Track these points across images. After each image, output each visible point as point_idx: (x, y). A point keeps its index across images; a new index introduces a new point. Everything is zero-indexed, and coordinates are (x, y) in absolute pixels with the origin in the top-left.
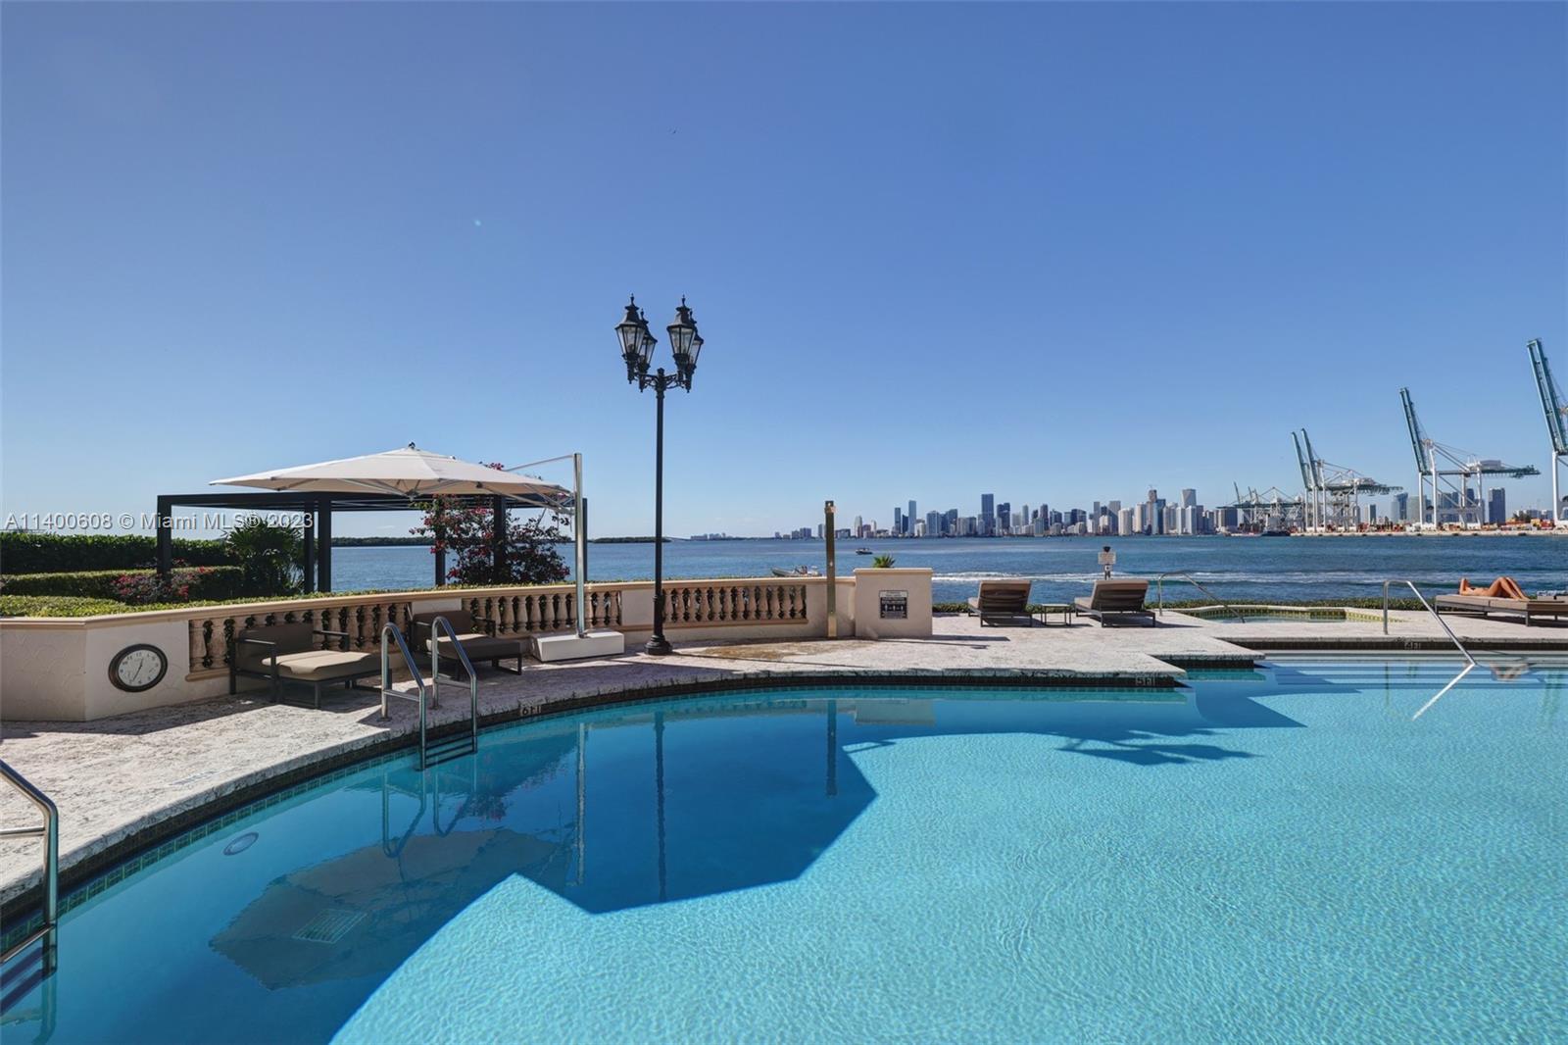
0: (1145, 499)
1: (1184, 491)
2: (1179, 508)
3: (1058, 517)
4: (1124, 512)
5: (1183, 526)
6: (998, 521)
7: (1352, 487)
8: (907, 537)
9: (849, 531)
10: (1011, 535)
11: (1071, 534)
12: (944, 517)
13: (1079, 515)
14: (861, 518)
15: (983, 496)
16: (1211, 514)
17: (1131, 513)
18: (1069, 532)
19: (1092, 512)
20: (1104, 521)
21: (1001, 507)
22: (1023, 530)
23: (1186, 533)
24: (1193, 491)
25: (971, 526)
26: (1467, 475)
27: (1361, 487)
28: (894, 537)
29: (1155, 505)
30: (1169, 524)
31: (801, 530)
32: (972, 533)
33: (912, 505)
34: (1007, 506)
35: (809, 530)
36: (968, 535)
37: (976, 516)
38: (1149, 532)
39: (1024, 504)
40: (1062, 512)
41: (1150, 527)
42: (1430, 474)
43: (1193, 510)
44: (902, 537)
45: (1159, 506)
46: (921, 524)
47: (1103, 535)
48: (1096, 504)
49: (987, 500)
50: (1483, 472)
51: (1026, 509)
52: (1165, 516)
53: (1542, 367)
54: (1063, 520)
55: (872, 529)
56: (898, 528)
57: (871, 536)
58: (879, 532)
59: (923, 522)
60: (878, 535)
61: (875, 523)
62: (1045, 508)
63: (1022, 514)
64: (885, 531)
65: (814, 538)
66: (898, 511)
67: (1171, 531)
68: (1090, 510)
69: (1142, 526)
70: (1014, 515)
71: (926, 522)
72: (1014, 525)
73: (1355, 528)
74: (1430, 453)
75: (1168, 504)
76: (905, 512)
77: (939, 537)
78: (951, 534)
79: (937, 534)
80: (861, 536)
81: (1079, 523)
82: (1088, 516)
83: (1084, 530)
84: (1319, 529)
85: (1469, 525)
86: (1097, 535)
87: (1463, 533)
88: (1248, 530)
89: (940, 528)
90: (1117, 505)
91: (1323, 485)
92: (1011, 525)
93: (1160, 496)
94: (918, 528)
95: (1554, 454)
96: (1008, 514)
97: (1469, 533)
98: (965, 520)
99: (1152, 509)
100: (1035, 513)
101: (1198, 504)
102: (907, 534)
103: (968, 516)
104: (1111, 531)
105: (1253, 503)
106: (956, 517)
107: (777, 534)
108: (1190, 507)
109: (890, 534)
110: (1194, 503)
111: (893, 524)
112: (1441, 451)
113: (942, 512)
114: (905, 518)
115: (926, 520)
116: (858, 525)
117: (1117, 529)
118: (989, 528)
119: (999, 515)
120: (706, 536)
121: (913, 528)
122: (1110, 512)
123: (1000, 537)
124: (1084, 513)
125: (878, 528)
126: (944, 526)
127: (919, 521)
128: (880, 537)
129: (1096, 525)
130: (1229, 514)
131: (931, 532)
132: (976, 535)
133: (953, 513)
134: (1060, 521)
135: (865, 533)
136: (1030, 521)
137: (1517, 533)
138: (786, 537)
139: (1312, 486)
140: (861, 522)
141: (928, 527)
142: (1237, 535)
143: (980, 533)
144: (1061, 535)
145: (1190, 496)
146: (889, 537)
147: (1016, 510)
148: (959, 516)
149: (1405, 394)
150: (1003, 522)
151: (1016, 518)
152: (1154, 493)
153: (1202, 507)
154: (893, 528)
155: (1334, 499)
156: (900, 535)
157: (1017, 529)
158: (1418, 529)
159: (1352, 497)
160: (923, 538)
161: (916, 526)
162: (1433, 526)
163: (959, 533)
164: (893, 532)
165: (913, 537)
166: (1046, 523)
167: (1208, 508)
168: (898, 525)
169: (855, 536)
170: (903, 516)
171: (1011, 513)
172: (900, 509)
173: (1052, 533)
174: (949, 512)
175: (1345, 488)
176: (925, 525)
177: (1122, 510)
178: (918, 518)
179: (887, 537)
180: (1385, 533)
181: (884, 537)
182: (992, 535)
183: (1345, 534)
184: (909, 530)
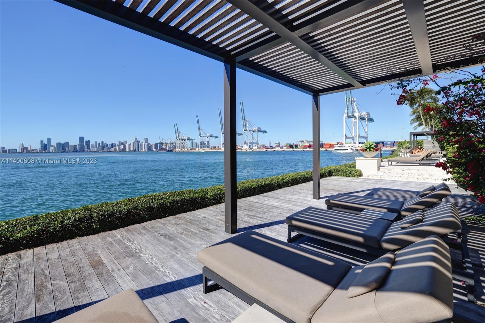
0: (134, 140)
1: (145, 139)
2: (143, 144)
3: (107, 145)
5: (144, 149)
6: (86, 147)
7: (186, 139)
8: (47, 152)
9: (16, 150)
10: (90, 151)
13: (114, 145)
14: (23, 145)
15: (80, 137)
16: (152, 145)
17: (130, 145)
18: (111, 150)
19: (118, 144)
20: (122, 147)
21: (86, 142)
22: (95, 150)
23: (145, 151)
24: (147, 139)
25: (75, 148)
26: (207, 137)
27: (188, 139)
28: (40, 152)
29: (137, 142)
30: (140, 148)
32: (75, 150)
33: (49, 140)
34: (89, 141)
36: (74, 152)
37: (77, 145)
38: (135, 151)
39: (95, 141)
40: (108, 144)
41: (135, 149)
42: (201, 136)
43: (147, 144)
44: (44, 152)
45: (138, 143)
46: (53, 147)
47: (122, 151)
48: (119, 142)
49: (81, 139)
50: (210, 137)
51: (96, 142)
52: (139, 146)
54: (109, 147)
55: (29, 149)
56: (42, 149)
57: (28, 152)
58: (33, 150)
59: (54, 146)
60: (32, 152)
61: (31, 146)
62: (103, 142)
63: (94, 144)
64: (36, 150)
66: (42, 142)
67: (141, 150)
68: (117, 143)
69: (133, 149)
70: (91, 145)
71: (55, 146)
73: (186, 150)
74: (201, 131)
75: (140, 142)
76: (46, 142)
77: (61, 152)
78: (67, 151)
79: (60, 151)
80: (23, 152)
81: (114, 148)
83: (116, 150)
84: (179, 150)
85: (208, 149)
86: (120, 151)
87: (207, 151)
88: (163, 150)
89: (62, 148)
90: (126, 142)
91: (180, 138)
92: (91, 148)
93: (138, 140)
94: (52, 149)
95: (222, 133)
96: (89, 144)
97: (208, 151)
98: (72, 146)
99: (136, 144)
100: (99, 144)
101: (148, 142)
102: (46, 151)
103: (74, 145)
104: (124, 150)
105: (164, 142)
106: (69, 145)
108: (146, 143)
109: (38, 151)
111: (40, 147)
112: (203, 131)
113: (63, 143)
114: (46, 145)
116: (21, 147)
117: (126, 150)
118: (82, 149)
119: (86, 144)
121: (50, 149)
122: (124, 144)
123: (86, 152)
124: (116, 144)
125: (32, 149)
126: (63, 148)
127: (52, 146)
128: (33, 152)
129: (119, 148)
130: (156, 145)
131: (58, 150)
132: (77, 151)
133: (67, 143)
134: (108, 147)
135: (25, 151)
136: (97, 147)
137: (216, 151)
139: (178, 138)
140: (23, 146)
141: (56, 148)
142: (160, 151)
143: (78, 151)
144: (108, 151)
145: (146, 140)
146: (38, 152)
147: (92, 143)
148: (70, 144)
149: (197, 117)
150: (87, 147)
151: (92, 145)
152: (136, 139)
154: (40, 149)
155: (182, 142)
156: (43, 152)
157: (93, 149)
158: (199, 150)
159: (186, 142)
160: (54, 152)
161: (51, 148)
162: (202, 149)
163: (70, 151)
164: (40, 150)
165: (49, 152)
166: (103, 147)
167: (151, 144)
168: (42, 147)
169: (20, 152)
170: (45, 144)
171: (91, 144)
172: (43, 141)
173: (105, 151)
174: (66, 143)
175: (185, 139)
176: (55, 148)
177: (128, 143)
178: (51, 145)
179: (37, 152)
180: (192, 151)
181: (35, 152)
182: (83, 151)
183: (185, 151)
184: (48, 150)
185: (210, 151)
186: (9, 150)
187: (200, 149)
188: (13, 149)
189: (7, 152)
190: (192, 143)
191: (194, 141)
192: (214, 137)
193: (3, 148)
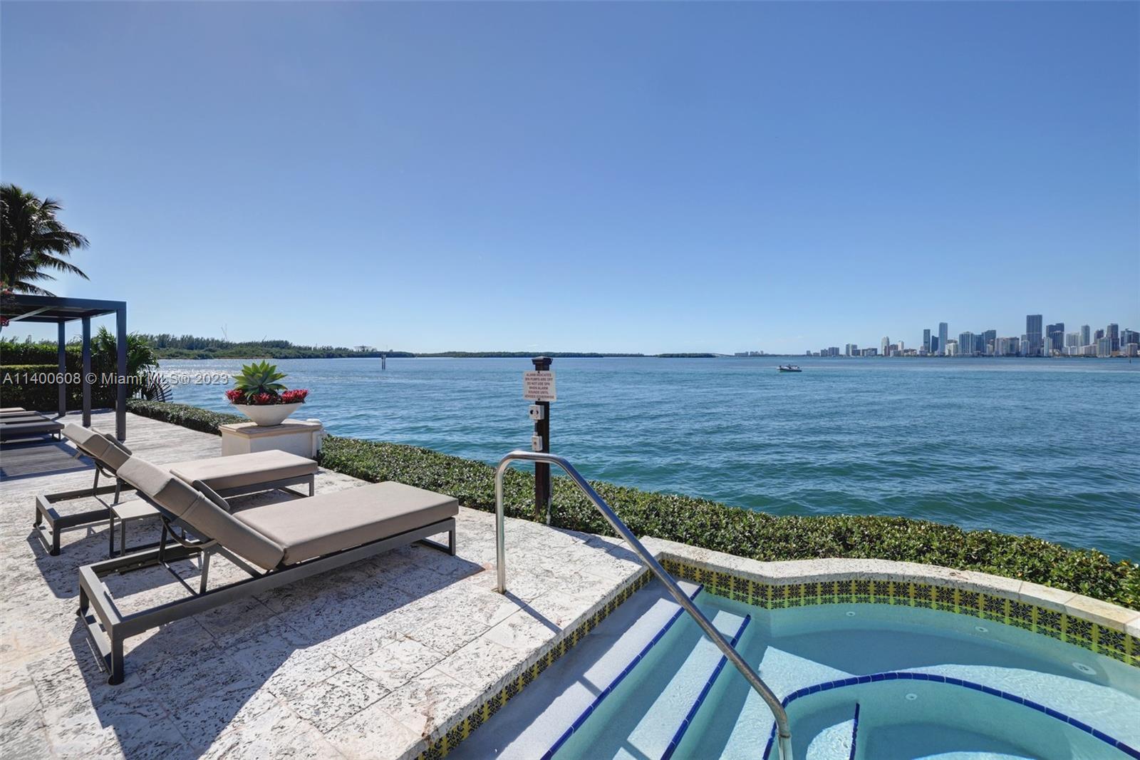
3: (1134, 338)
6: (1048, 342)
8: (937, 356)
9: (876, 350)
10: (1066, 356)
12: (979, 338)
14: (888, 339)
15: (1029, 316)
21: (1051, 328)
22: (1082, 350)
25: (1012, 346)
28: (923, 355)
31: (829, 349)
32: (1013, 353)
33: (943, 327)
34: (1060, 327)
35: (837, 350)
36: (1008, 355)
37: (1020, 337)
39: (1085, 324)
44: (931, 356)
46: (952, 344)
49: (1034, 322)
51: (1086, 329)
55: (900, 349)
56: (926, 347)
57: (898, 355)
58: (906, 351)
59: (956, 342)
60: (905, 354)
61: (903, 343)
62: (1114, 328)
63: (1080, 335)
64: (913, 350)
65: (842, 356)
66: (927, 332)
70: (1069, 336)
71: (958, 342)
72: (1070, 345)
76: (935, 333)
77: (973, 356)
78: (987, 353)
79: (971, 354)
80: (887, 354)
89: (975, 347)
92: (1065, 346)
94: (949, 348)
96: (1062, 335)
98: (1005, 341)
100: (1100, 334)
102: (936, 353)
103: (1008, 337)
106: (994, 338)
107: (808, 352)
109: (918, 353)
111: (922, 344)
113: (978, 332)
114: (935, 339)
115: (958, 340)
116: (885, 345)
118: (1036, 349)
119: (1049, 335)
120: (747, 353)
121: (943, 348)
123: (1050, 357)
125: (906, 347)
126: (979, 345)
127: (950, 342)
128: (908, 356)
131: (964, 351)
132: (1018, 355)
134: (1134, 342)
135: (892, 352)
136: (1092, 341)
138: (816, 355)
140: (888, 342)
141: (960, 348)
143: (1023, 353)
146: (917, 356)
147: (1072, 330)
148: (997, 337)
150: (1054, 342)
151: (1073, 340)
154: (922, 347)
156: (929, 354)
157: (1073, 349)
160: (954, 356)
161: (946, 346)
163: (997, 352)
164: (921, 352)
165: (943, 355)
166: (1116, 343)
168: (927, 345)
169: (882, 355)
170: (933, 337)
171: (1066, 333)
172: (929, 331)
173: (1121, 353)
174: (986, 333)
176: (957, 345)
178: (949, 339)
179: (915, 356)
181: (911, 356)
182: (1039, 355)
184: (939, 350)
186: (863, 350)
188: (869, 349)
189: (859, 355)
193: (854, 347)
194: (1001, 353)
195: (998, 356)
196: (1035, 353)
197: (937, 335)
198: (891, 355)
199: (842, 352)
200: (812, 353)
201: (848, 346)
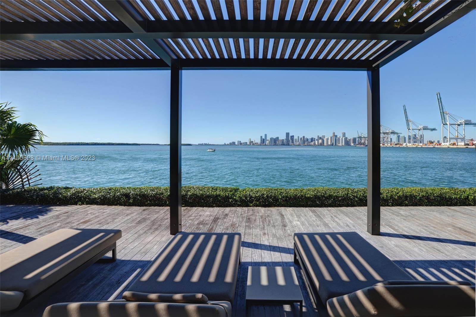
0: (332, 135)
1: (342, 133)
2: (341, 138)
3: (307, 140)
4: (326, 139)
5: (342, 143)
6: (291, 141)
7: (389, 133)
9: (247, 143)
10: (294, 145)
11: (311, 145)
12: (275, 139)
13: (313, 139)
15: (286, 133)
16: (349, 140)
17: (328, 139)
18: (311, 144)
19: (317, 138)
20: (320, 141)
21: (291, 136)
22: (298, 143)
23: (343, 145)
24: (345, 133)
25: (283, 142)
26: (419, 130)
27: (392, 133)
28: (260, 145)
29: (334, 137)
30: (338, 142)
31: (232, 142)
33: (266, 135)
34: (293, 136)
35: (235, 142)
36: (282, 145)
37: (284, 139)
38: (332, 145)
40: (309, 138)
41: (333, 143)
42: (410, 129)
43: (345, 139)
45: (336, 137)
46: (268, 141)
47: (320, 145)
48: (318, 136)
49: (288, 134)
50: (424, 129)
51: (298, 137)
52: (337, 140)
53: (440, 100)
54: (309, 141)
57: (253, 144)
60: (256, 144)
62: (304, 137)
63: (297, 139)
64: (258, 143)
65: (236, 145)
66: (261, 137)
67: (339, 145)
68: (316, 138)
69: (331, 143)
70: (295, 139)
71: (270, 141)
72: (295, 142)
73: (390, 145)
74: (410, 123)
75: (338, 137)
77: (273, 145)
78: (277, 144)
79: (273, 144)
80: (250, 144)
81: (313, 142)
82: (316, 140)
83: (315, 143)
85: (420, 144)
86: (318, 145)
87: (418, 146)
88: (361, 145)
90: (324, 136)
91: (382, 132)
92: (294, 142)
93: (335, 135)
94: (267, 142)
95: (442, 124)
96: (293, 139)
97: (420, 146)
98: (281, 140)
99: (333, 138)
100: (301, 138)
101: (346, 137)
102: (264, 144)
103: (282, 139)
104: (322, 144)
105: (363, 137)
106: (278, 139)
107: (225, 143)
108: (344, 138)
110: (345, 136)
111: (260, 141)
112: (413, 123)
113: (274, 138)
115: (269, 140)
117: (324, 144)
118: (288, 143)
119: (291, 139)
120: (203, 144)
121: (266, 143)
122: (322, 139)
123: (291, 145)
124: (315, 139)
125: (256, 142)
126: (275, 142)
129: (318, 142)
130: (354, 140)
131: (271, 143)
132: (284, 145)
133: (278, 138)
134: (308, 141)
135: (252, 143)
136: (300, 141)
137: (432, 146)
138: (228, 144)
140: (250, 140)
142: (358, 146)
143: (285, 144)
144: (308, 145)
145: (344, 134)
147: (296, 137)
148: (279, 139)
149: (404, 106)
150: (292, 141)
153: (347, 138)
155: (384, 136)
156: (262, 144)
157: (296, 143)
158: (406, 145)
159: (389, 136)
160: (269, 145)
162: (411, 144)
164: (260, 143)
165: (266, 145)
166: (304, 142)
167: (349, 138)
171: (294, 138)
173: (306, 144)
175: (387, 133)
177: (326, 138)
178: (267, 139)
179: (258, 145)
180: (398, 146)
182: (289, 145)
183: (387, 146)
184: (265, 143)
185: (424, 146)
186: (243, 143)
187: (408, 144)
188: (245, 142)
190: (399, 137)
191: (401, 135)
192: (430, 129)
193: (240, 142)
194: (280, 144)
195: (279, 145)
196: (288, 145)
197: (264, 138)
198: (252, 145)
199: (236, 143)
200: (226, 144)
201: (238, 141)
